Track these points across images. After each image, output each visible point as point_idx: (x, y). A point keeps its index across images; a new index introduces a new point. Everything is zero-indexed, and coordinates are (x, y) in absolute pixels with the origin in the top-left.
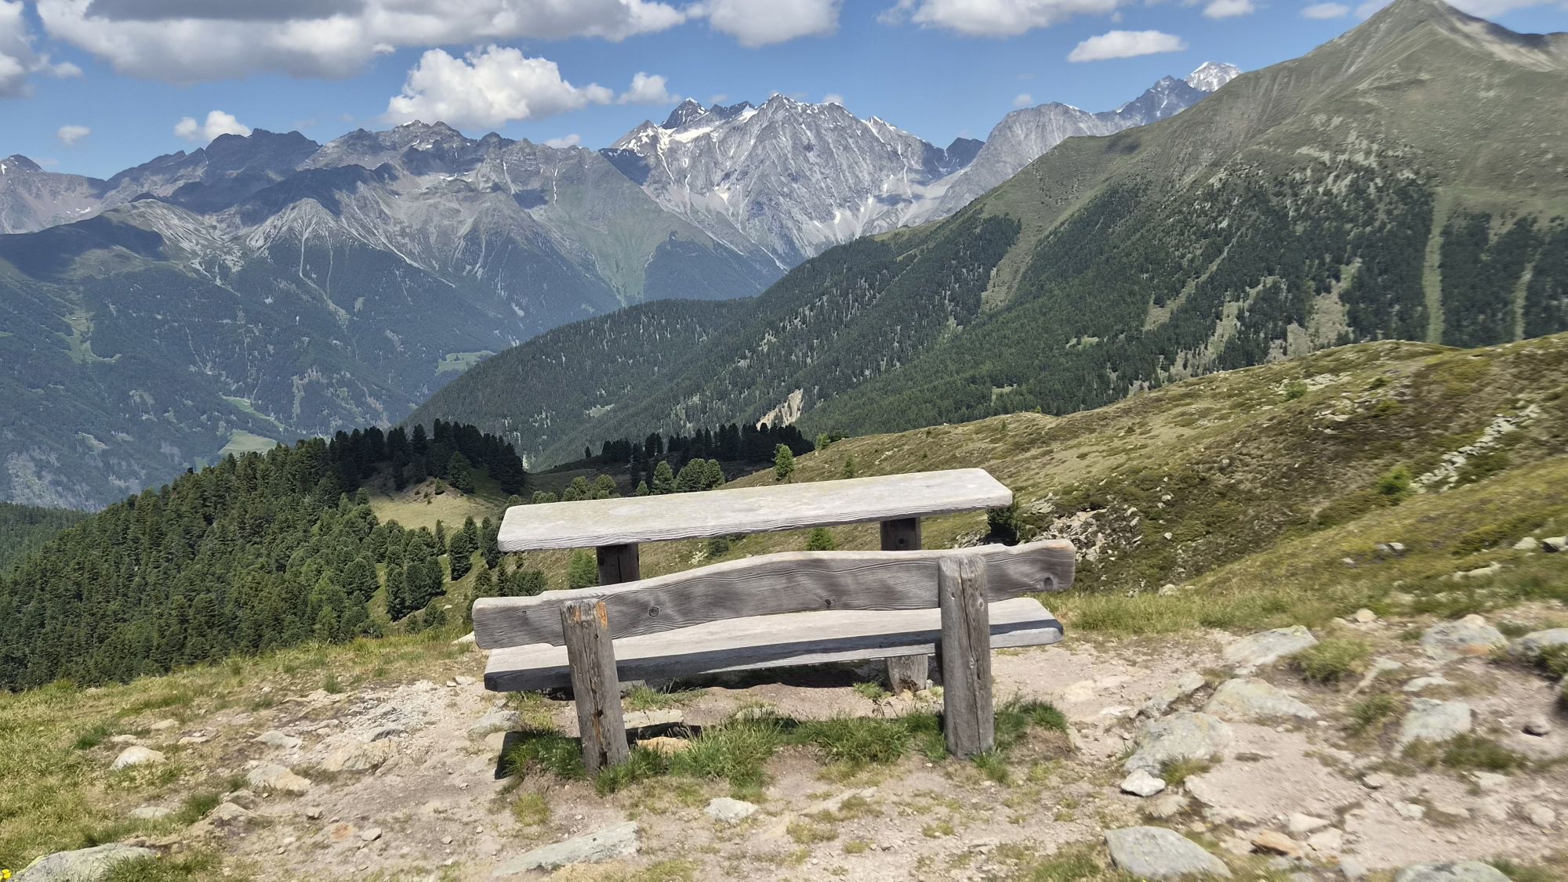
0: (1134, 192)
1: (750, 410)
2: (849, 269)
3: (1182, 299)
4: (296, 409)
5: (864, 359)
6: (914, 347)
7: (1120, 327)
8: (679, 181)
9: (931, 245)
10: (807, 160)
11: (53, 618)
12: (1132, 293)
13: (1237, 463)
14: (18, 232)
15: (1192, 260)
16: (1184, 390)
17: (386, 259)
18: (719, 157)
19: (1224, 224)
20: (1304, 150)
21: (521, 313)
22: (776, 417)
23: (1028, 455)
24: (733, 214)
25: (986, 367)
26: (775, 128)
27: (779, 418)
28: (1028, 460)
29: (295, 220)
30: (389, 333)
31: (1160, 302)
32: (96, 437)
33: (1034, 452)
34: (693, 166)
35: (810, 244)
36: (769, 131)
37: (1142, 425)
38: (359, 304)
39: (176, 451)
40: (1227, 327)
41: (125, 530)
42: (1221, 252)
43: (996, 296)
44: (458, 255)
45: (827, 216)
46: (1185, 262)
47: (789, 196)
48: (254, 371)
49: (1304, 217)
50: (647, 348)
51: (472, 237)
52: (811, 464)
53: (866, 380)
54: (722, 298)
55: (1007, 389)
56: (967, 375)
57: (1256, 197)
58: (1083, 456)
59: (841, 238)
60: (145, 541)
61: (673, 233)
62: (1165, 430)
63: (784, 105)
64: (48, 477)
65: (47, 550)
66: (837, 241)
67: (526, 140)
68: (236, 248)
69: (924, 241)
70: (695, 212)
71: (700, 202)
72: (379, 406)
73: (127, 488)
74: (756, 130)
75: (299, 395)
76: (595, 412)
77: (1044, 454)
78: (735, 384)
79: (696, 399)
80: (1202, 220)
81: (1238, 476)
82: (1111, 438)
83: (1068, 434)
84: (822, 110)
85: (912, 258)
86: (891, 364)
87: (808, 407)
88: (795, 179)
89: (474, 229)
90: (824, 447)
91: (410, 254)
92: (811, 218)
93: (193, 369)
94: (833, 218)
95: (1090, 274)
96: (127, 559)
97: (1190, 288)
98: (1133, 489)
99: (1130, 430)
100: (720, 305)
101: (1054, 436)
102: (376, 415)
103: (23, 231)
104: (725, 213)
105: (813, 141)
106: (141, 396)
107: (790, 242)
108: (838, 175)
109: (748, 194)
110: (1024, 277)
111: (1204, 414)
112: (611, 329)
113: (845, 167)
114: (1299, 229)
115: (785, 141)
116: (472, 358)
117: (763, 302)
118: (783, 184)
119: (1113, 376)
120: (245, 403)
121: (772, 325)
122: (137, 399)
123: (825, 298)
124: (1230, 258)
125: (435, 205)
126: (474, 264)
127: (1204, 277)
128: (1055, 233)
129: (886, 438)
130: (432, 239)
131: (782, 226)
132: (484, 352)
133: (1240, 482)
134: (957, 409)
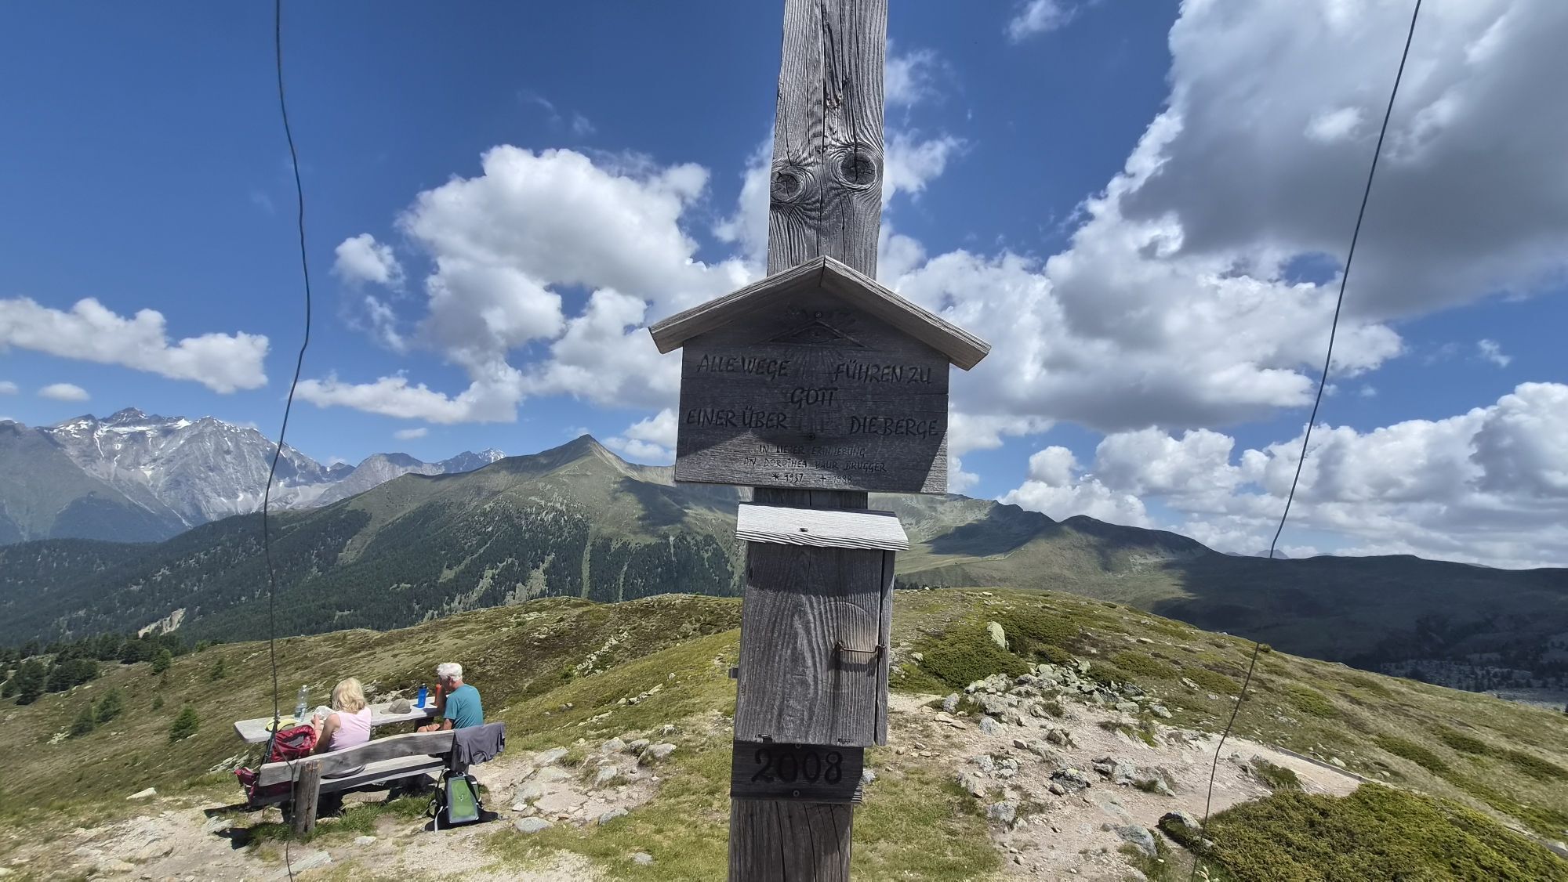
0: (443, 507)
1: (132, 623)
2: (243, 531)
3: (462, 567)
6: (283, 584)
7: (425, 579)
8: (108, 459)
9: (309, 522)
10: (224, 459)
12: (434, 561)
13: (489, 660)
15: (470, 546)
16: (460, 618)
20: (533, 498)
22: (156, 628)
23: (359, 655)
24: (152, 486)
25: (334, 599)
26: (203, 437)
27: (159, 629)
28: (358, 658)
31: (450, 567)
33: (363, 653)
34: (124, 450)
35: (215, 512)
37: (433, 637)
40: (485, 583)
42: (486, 543)
43: (349, 555)
45: (232, 496)
46: (466, 547)
47: (205, 480)
50: (41, 573)
53: (241, 604)
54: (127, 541)
55: (346, 613)
56: (319, 603)
58: (395, 656)
59: (241, 510)
61: (92, 492)
62: (447, 640)
63: (214, 423)
69: (302, 519)
70: (117, 479)
71: (124, 474)
74: (186, 435)
77: (370, 655)
78: (123, 603)
80: (478, 526)
81: (488, 668)
82: (414, 645)
83: (389, 641)
84: (243, 431)
85: (293, 528)
86: (263, 594)
87: (187, 621)
88: (212, 470)
90: (201, 650)
92: (219, 496)
94: (238, 497)
95: (411, 548)
97: (468, 560)
98: (428, 676)
99: (427, 641)
101: (378, 643)
105: (232, 448)
107: (197, 509)
109: (168, 473)
110: (369, 546)
111: (470, 632)
112: (6, 557)
114: (527, 536)
115: (209, 445)
117: (164, 547)
118: (201, 472)
119: (417, 607)
121: (169, 563)
123: (219, 548)
127: (475, 556)
128: (392, 523)
129: (254, 644)
131: (194, 498)
133: (489, 671)
134: (308, 624)
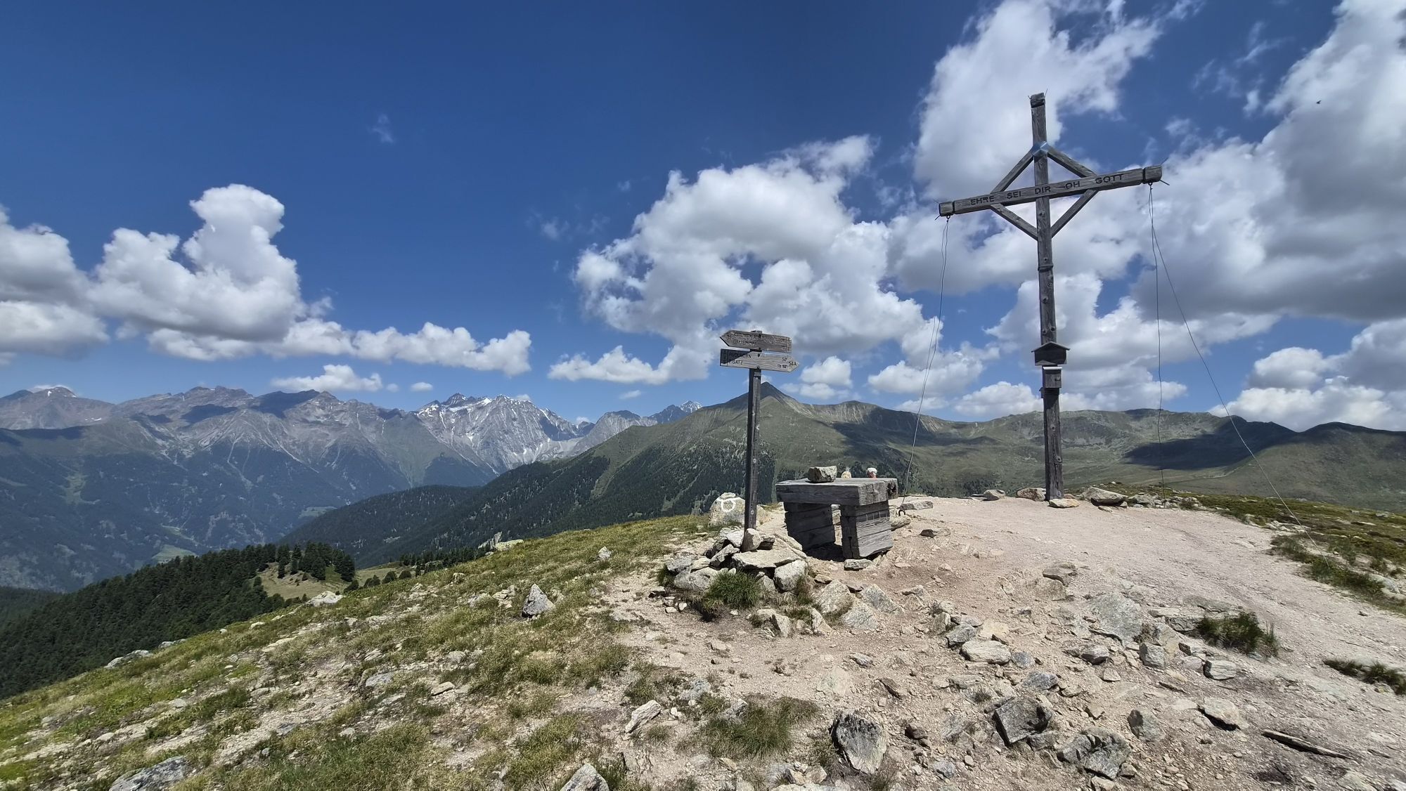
0: (659, 451)
1: (474, 541)
2: (530, 476)
3: (678, 498)
4: (209, 533)
5: (533, 518)
6: (558, 514)
7: (651, 508)
8: (449, 430)
9: (570, 467)
10: (513, 425)
12: (657, 494)
15: (682, 482)
17: (282, 456)
18: (470, 420)
19: (696, 467)
21: (354, 488)
22: (486, 546)
24: (474, 447)
26: (499, 410)
29: (231, 433)
30: (275, 495)
31: (668, 499)
34: (457, 422)
35: (511, 463)
36: (496, 411)
38: (260, 479)
40: (696, 511)
42: (694, 479)
43: (598, 491)
44: (323, 456)
45: (520, 451)
46: (679, 482)
47: (503, 440)
49: (726, 467)
50: (422, 508)
51: (333, 449)
54: (465, 486)
57: (708, 457)
59: (526, 461)
61: (443, 453)
63: (505, 399)
66: (524, 462)
67: (371, 404)
68: (191, 446)
69: (567, 465)
70: (455, 444)
71: (458, 439)
74: (490, 409)
75: (212, 526)
76: (388, 540)
78: (467, 528)
79: (446, 535)
80: (686, 465)
84: (523, 403)
85: (560, 472)
88: (507, 433)
89: (335, 445)
91: (296, 455)
92: (512, 451)
93: (146, 509)
94: (523, 451)
95: (640, 485)
97: (682, 492)
100: (463, 489)
102: (258, 538)
104: (470, 446)
105: (517, 417)
106: (107, 524)
107: (501, 461)
108: (527, 433)
109: (482, 438)
110: (611, 484)
112: (404, 499)
113: (531, 429)
115: (503, 415)
116: (322, 510)
117: (486, 488)
118: (500, 435)
120: (177, 530)
121: (489, 500)
122: (104, 526)
123: (517, 489)
124: (697, 481)
125: (315, 432)
126: (332, 462)
127: (687, 489)
128: (625, 466)
130: (310, 448)
131: (498, 453)
132: (329, 507)
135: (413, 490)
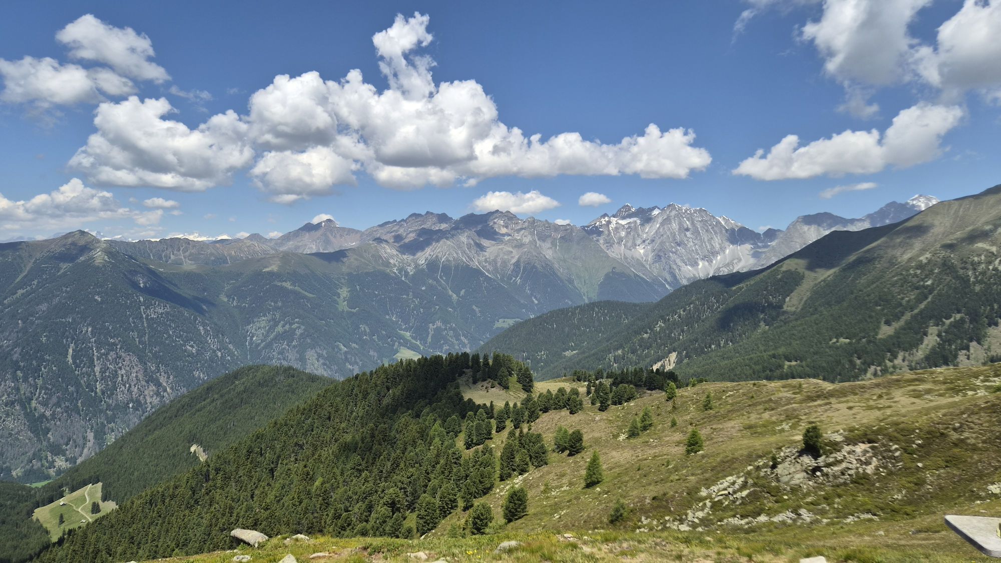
1: (648, 360)
2: (706, 292)
3: (902, 322)
4: (429, 340)
5: (712, 339)
6: (740, 335)
7: (862, 335)
8: (619, 243)
11: (317, 427)
12: (870, 317)
13: (965, 427)
14: (325, 252)
15: (909, 301)
16: (914, 377)
17: (477, 272)
18: (640, 233)
20: (980, 245)
21: (536, 302)
23: (816, 403)
24: (645, 260)
25: (782, 350)
26: (670, 219)
27: (663, 366)
28: (816, 406)
29: (439, 252)
30: (474, 307)
31: (888, 323)
32: (344, 345)
33: (819, 402)
34: (627, 236)
35: (685, 278)
36: (667, 221)
37: (887, 394)
38: (462, 292)
39: (376, 354)
40: (931, 340)
41: (352, 390)
42: (926, 298)
44: (509, 272)
45: (695, 264)
46: (903, 302)
47: (676, 253)
48: (413, 320)
49: (981, 282)
50: (596, 324)
51: (517, 264)
52: (686, 394)
53: (712, 350)
54: (637, 302)
55: (794, 363)
56: (770, 353)
57: (949, 269)
58: (850, 408)
59: (702, 275)
60: (360, 396)
61: (614, 268)
62: (902, 398)
63: (676, 208)
64: (322, 361)
65: (319, 395)
66: (699, 277)
67: (546, 221)
68: (412, 264)
70: (626, 258)
71: (629, 253)
72: (466, 341)
73: (353, 369)
74: (660, 220)
75: (431, 333)
76: (568, 353)
77: (826, 404)
78: (641, 346)
79: (620, 352)
81: (966, 435)
82: (868, 400)
83: (842, 393)
84: (695, 212)
85: (740, 289)
86: (726, 343)
87: (679, 362)
88: (679, 245)
89: (518, 261)
90: (694, 385)
91: (488, 271)
92: (686, 265)
93: (387, 317)
94: (698, 265)
96: (351, 403)
97: (908, 316)
98: (896, 434)
99: (880, 397)
100: (635, 305)
101: (831, 394)
102: (464, 345)
103: (327, 252)
104: (641, 259)
105: (690, 227)
106: (364, 328)
107: (674, 276)
108: (702, 245)
109: (653, 251)
111: (929, 392)
112: (579, 313)
113: (706, 240)
114: (977, 288)
115: (675, 226)
116: (511, 322)
117: (658, 305)
118: (672, 247)
119: (858, 362)
120: (408, 334)
121: (662, 318)
122: (363, 329)
123: (692, 306)
124: (933, 302)
125: (502, 249)
126: (516, 278)
127: (916, 311)
128: (824, 281)
129: (729, 384)
130: (499, 264)
131: (670, 268)
132: (517, 320)
133: (968, 438)
135: (587, 305)
